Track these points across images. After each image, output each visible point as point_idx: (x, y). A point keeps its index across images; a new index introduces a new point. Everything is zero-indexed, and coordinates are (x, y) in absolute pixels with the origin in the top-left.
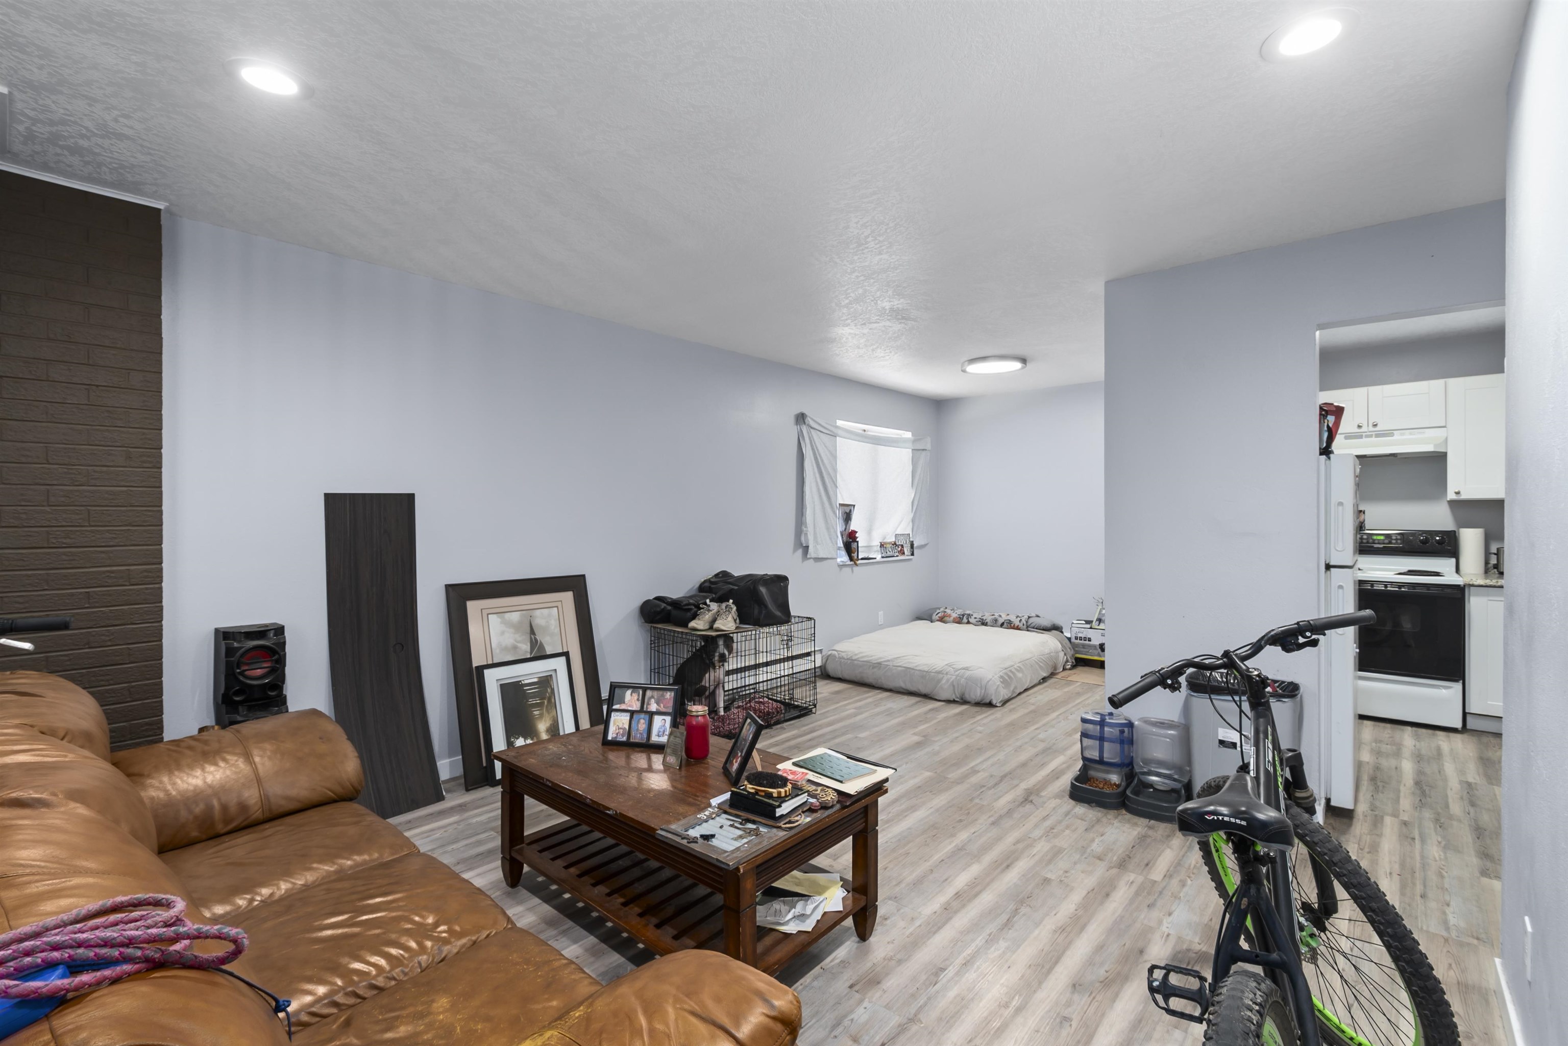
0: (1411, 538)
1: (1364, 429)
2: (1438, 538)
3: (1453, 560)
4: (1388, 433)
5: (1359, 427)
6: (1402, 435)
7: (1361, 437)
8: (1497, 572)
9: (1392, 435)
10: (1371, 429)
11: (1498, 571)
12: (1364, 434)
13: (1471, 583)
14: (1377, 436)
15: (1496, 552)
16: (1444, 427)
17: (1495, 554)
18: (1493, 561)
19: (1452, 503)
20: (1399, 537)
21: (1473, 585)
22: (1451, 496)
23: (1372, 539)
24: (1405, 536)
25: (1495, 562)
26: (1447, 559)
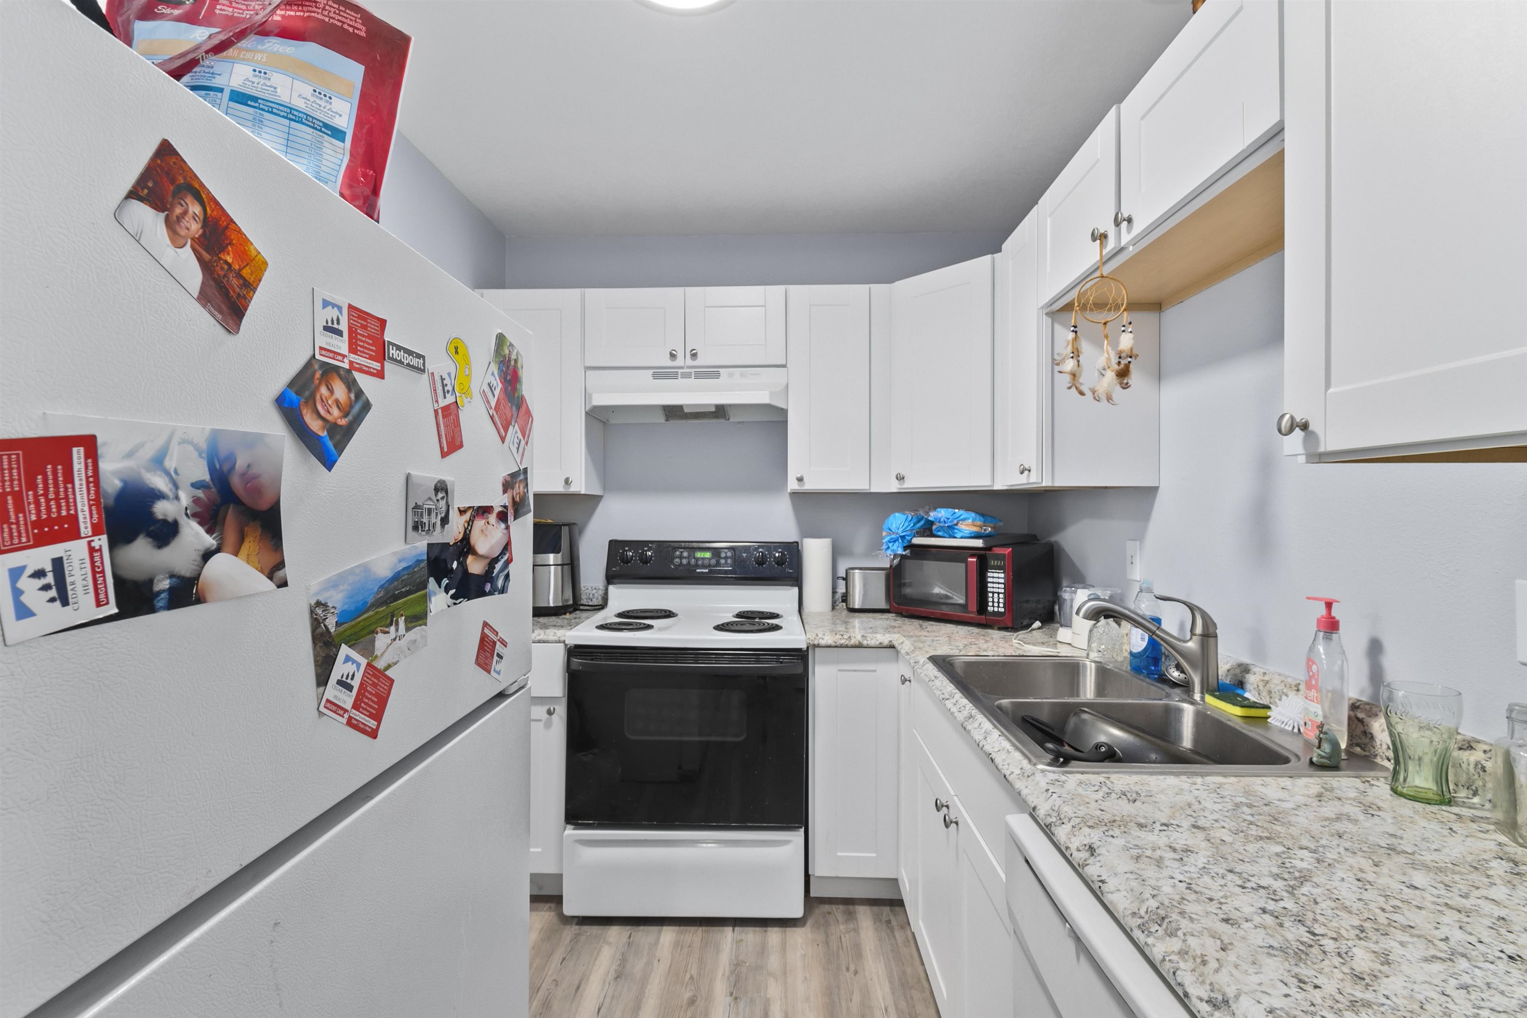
0: (744, 555)
1: (679, 362)
2: (777, 555)
3: (796, 590)
4: (711, 373)
5: (673, 356)
6: (731, 375)
7: (674, 376)
8: (845, 607)
9: (717, 375)
10: (690, 362)
11: (846, 605)
12: (680, 371)
13: (816, 642)
14: (699, 375)
15: (844, 576)
16: (784, 366)
17: (844, 579)
18: (841, 589)
19: (796, 496)
20: (729, 554)
21: (818, 646)
22: (793, 485)
23: (694, 558)
24: (737, 552)
25: (844, 591)
26: (788, 590)
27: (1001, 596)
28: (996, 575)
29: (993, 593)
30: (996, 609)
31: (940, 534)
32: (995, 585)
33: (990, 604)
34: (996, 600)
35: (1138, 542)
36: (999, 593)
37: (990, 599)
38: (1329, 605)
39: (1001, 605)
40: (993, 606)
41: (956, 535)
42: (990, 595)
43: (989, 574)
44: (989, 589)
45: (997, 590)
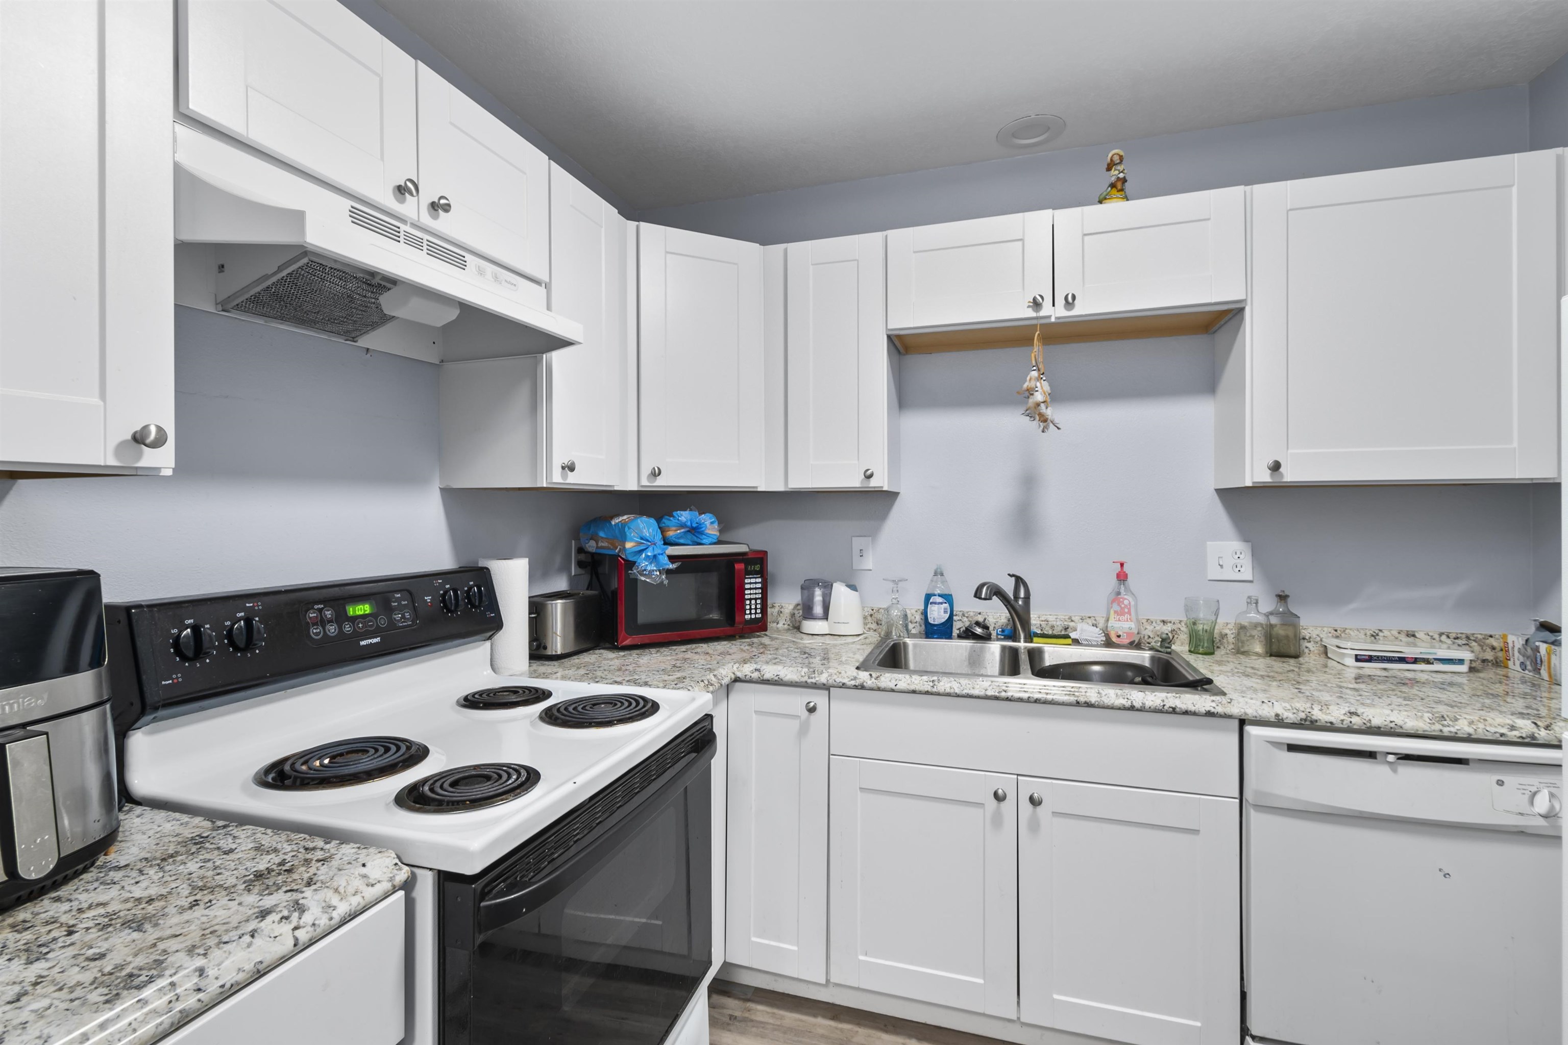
3: (487, 645)
9: (461, 264)
26: (479, 646)
27: (759, 601)
28: (753, 580)
29: (750, 600)
30: (753, 616)
31: (682, 541)
32: (752, 592)
33: (748, 612)
34: (753, 607)
35: (870, 538)
36: (756, 599)
37: (748, 607)
38: (1122, 565)
39: (759, 611)
40: (751, 614)
41: (704, 541)
42: (748, 602)
43: (746, 581)
44: (746, 597)
45: (754, 596)
